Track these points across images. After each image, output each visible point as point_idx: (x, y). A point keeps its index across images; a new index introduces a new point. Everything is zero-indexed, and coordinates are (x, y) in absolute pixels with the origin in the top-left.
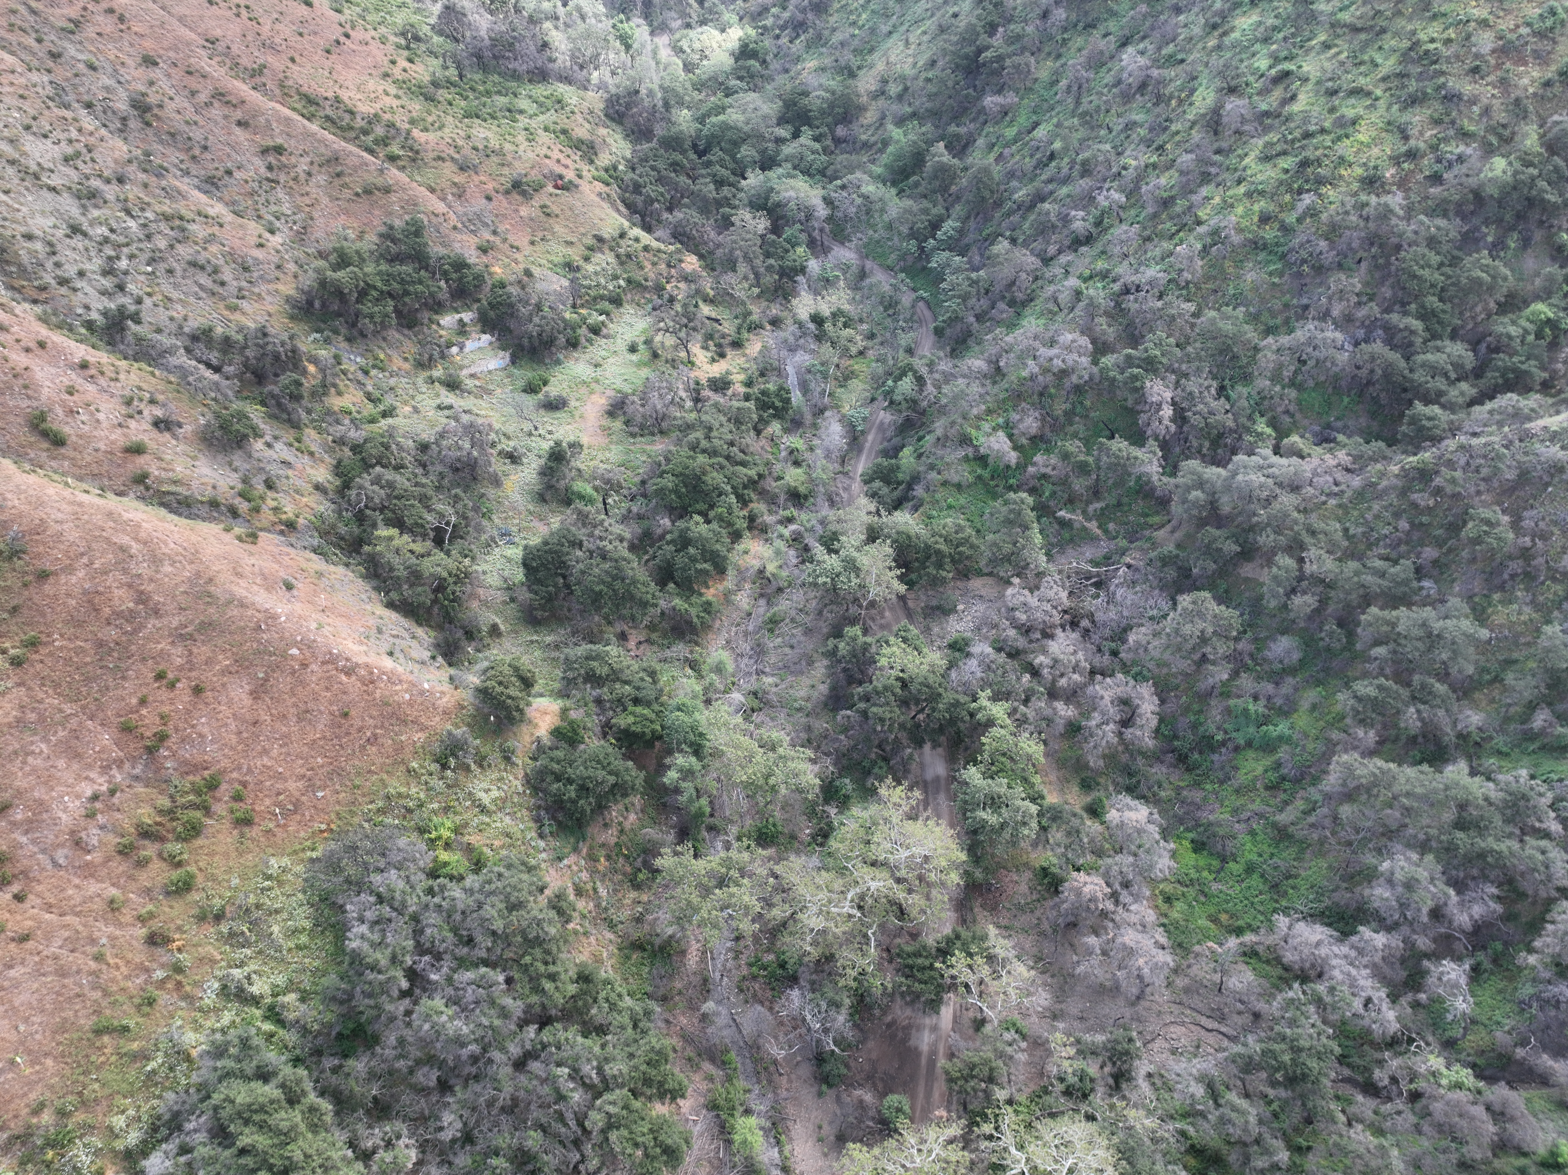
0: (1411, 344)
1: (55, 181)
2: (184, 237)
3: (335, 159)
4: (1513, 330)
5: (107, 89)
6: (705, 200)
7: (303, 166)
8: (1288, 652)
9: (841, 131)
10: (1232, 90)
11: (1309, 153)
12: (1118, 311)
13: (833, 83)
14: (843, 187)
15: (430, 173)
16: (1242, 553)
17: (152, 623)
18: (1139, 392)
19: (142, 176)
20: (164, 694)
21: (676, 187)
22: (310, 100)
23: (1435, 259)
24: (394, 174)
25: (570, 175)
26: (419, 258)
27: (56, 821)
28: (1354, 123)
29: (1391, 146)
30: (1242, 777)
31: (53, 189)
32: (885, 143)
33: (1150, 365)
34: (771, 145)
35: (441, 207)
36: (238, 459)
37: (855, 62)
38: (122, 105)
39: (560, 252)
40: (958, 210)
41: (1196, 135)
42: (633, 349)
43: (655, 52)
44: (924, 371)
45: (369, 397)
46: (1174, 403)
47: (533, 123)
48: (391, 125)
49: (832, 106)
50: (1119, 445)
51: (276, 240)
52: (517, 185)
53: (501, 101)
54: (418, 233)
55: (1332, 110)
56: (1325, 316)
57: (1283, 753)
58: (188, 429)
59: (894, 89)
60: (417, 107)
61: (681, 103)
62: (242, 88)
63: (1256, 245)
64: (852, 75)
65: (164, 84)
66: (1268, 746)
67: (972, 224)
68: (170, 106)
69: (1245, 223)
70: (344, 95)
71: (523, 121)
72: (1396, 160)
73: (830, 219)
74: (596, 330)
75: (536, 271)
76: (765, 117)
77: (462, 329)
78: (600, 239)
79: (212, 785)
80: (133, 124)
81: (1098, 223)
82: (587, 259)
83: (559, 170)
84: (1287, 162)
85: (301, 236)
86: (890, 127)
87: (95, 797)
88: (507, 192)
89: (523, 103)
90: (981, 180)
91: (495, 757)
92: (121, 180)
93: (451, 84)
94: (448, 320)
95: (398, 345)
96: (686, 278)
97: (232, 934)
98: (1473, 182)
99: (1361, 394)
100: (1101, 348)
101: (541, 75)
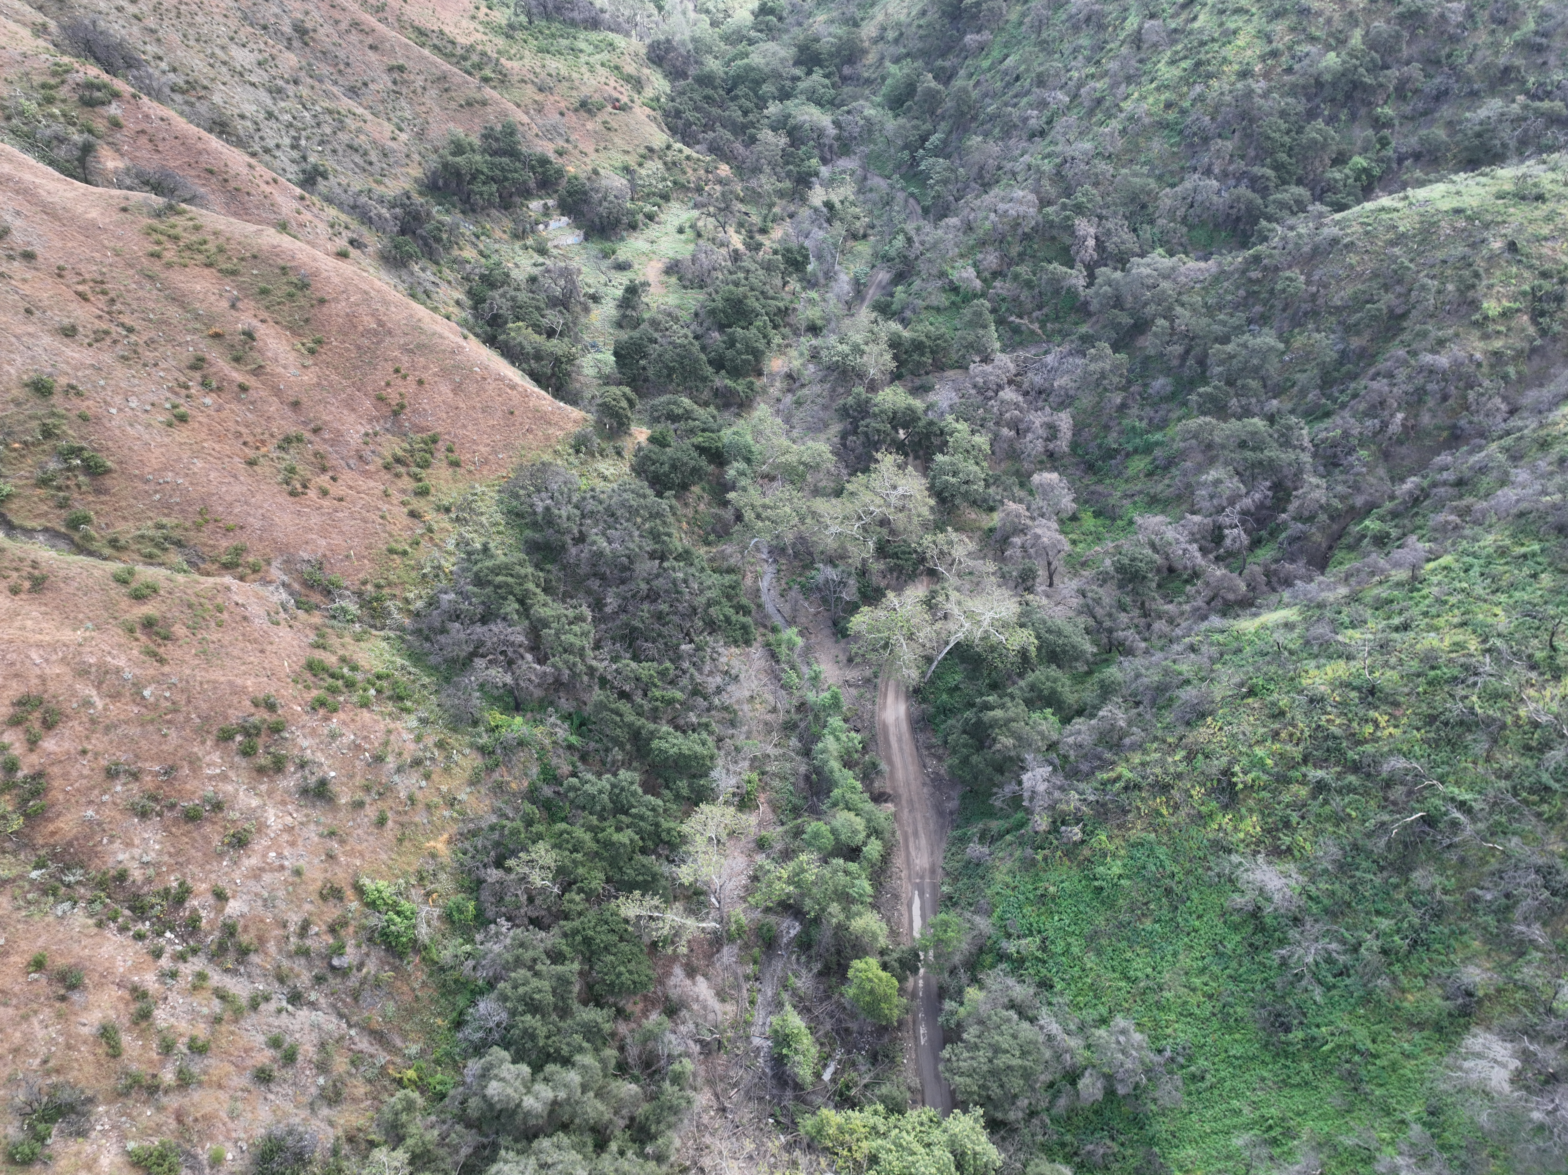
0: (1266, 188)
1: (253, 79)
2: (341, 126)
3: (444, 78)
4: (1338, 176)
5: (276, 16)
6: (734, 123)
7: (419, 82)
8: (1163, 386)
9: (847, 70)
10: (1152, 16)
11: (1202, 56)
12: (1058, 176)
13: (840, 31)
14: (849, 112)
15: (516, 92)
16: (1135, 325)
17: (388, 339)
18: (1070, 229)
19: (309, 81)
20: (399, 382)
21: (708, 115)
22: (421, 32)
23: (1284, 126)
24: (488, 92)
25: (624, 99)
26: (513, 153)
27: (348, 443)
28: (1235, 32)
29: (1261, 48)
30: (1130, 472)
31: (253, 85)
32: (884, 79)
33: (1079, 209)
34: (788, 83)
35: (525, 119)
36: (404, 273)
37: (859, 15)
38: (287, 29)
39: (619, 159)
40: (943, 126)
41: (1124, 50)
42: (681, 231)
43: (684, 13)
44: (912, 233)
45: (481, 253)
46: (1097, 238)
47: (592, 60)
48: (483, 54)
49: (839, 52)
50: (1056, 267)
51: (403, 137)
52: (584, 104)
53: (564, 42)
54: (512, 134)
55: (1221, 24)
56: (1208, 172)
57: (1157, 452)
58: (370, 249)
59: (891, 35)
60: (501, 42)
61: (710, 51)
62: (371, 20)
63: (1163, 125)
64: (856, 25)
65: (315, 14)
66: (1148, 449)
67: (954, 136)
68: (321, 31)
69: (1154, 109)
70: (446, 30)
71: (583, 58)
72: (1263, 58)
73: (838, 138)
74: (650, 217)
75: (602, 172)
76: (783, 60)
77: (546, 211)
78: (651, 150)
79: (435, 441)
80: (296, 44)
81: (1049, 122)
82: (640, 165)
83: (616, 95)
84: (1184, 64)
85: (421, 135)
86: (887, 64)
87: (367, 434)
88: (576, 110)
89: (582, 45)
90: (962, 98)
91: (610, 451)
92: (296, 82)
93: (523, 28)
94: (535, 205)
95: (497, 221)
96: (720, 182)
97: (458, 519)
98: (1313, 71)
99: (1234, 230)
100: (1044, 202)
101: (594, 24)
